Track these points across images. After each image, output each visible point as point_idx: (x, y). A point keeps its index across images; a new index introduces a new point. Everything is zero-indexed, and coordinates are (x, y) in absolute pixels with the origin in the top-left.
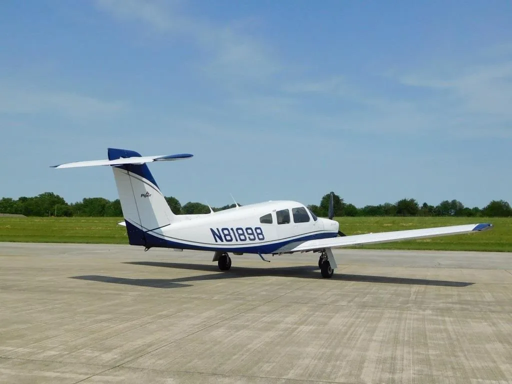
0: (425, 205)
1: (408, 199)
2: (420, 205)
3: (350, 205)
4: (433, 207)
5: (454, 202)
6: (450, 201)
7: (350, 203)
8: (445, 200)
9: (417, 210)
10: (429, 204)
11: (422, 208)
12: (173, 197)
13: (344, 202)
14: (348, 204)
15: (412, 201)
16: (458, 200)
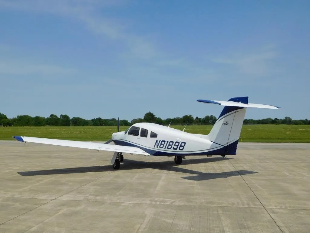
0: (197, 118)
1: (189, 115)
2: (195, 118)
3: (159, 118)
4: (201, 119)
5: (212, 116)
6: (210, 116)
7: (159, 117)
8: (207, 115)
9: (193, 121)
10: (199, 117)
11: (195, 119)
12: (66, 114)
13: (156, 117)
14: (158, 117)
15: (190, 116)
16: (213, 115)
